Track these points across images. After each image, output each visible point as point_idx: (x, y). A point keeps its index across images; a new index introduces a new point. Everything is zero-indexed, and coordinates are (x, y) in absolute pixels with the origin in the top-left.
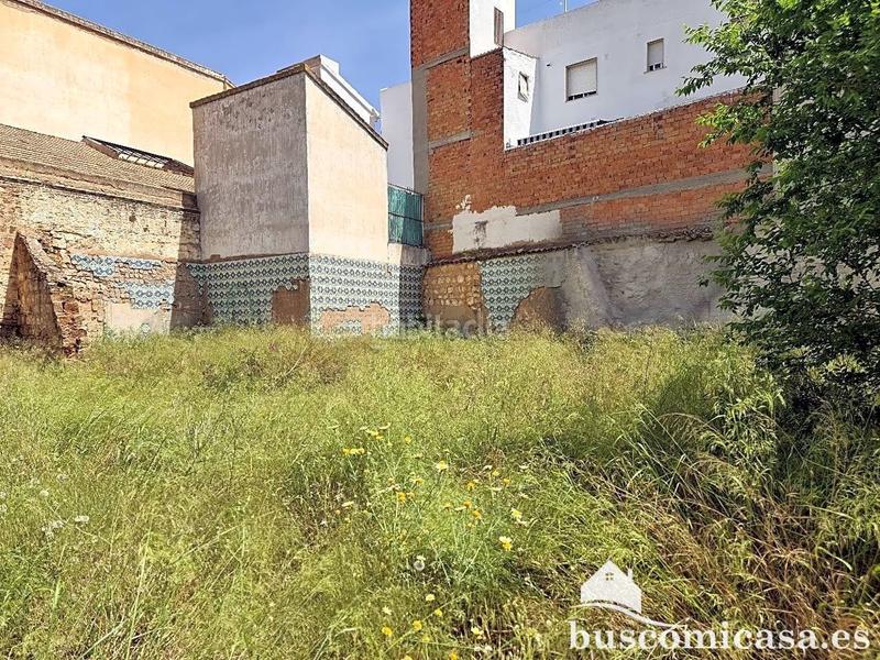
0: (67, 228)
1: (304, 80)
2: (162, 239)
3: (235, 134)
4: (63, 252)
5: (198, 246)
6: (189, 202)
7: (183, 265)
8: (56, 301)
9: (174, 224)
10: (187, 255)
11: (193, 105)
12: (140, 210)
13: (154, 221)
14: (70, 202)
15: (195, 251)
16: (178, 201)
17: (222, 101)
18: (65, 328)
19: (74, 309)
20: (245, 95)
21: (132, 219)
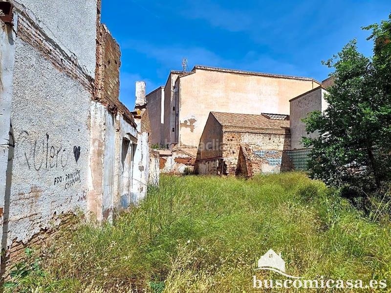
0: (252, 143)
1: (321, 90)
2: (278, 144)
3: (301, 109)
4: (251, 150)
5: (290, 146)
6: (288, 132)
7: (284, 152)
8: (247, 164)
9: (282, 140)
10: (286, 149)
11: (290, 101)
12: (272, 136)
13: (276, 139)
14: (253, 136)
15: (289, 147)
16: (284, 132)
17: (298, 99)
18: (249, 171)
19: (251, 166)
20: (304, 97)
21: (270, 139)
